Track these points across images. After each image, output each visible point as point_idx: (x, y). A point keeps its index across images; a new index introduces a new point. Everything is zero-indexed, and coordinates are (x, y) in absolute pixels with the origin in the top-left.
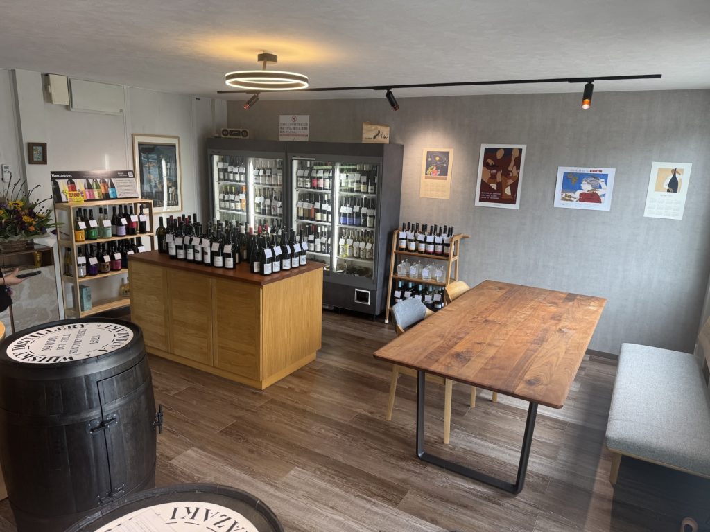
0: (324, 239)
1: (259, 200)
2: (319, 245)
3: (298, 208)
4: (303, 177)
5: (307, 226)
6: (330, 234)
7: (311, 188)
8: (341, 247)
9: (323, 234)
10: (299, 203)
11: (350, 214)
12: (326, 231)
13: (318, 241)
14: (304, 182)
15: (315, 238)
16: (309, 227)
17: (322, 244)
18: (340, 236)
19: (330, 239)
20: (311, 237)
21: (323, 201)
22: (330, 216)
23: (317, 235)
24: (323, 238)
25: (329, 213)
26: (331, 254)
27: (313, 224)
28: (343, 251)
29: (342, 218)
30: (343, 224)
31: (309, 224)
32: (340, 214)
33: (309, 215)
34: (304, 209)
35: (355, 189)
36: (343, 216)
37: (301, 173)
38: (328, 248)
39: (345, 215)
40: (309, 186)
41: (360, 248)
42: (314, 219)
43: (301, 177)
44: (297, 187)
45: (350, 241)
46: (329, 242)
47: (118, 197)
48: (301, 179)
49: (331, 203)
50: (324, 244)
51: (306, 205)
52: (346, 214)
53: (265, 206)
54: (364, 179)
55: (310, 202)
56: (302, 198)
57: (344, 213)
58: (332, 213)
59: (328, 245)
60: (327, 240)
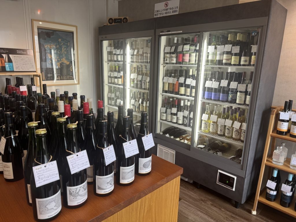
0: (186, 113)
1: (134, 76)
2: (181, 118)
3: (164, 83)
4: (170, 53)
5: (171, 99)
6: (192, 108)
7: (176, 63)
8: (203, 122)
9: (185, 107)
10: (165, 78)
11: (215, 89)
12: (189, 105)
13: (180, 115)
14: (171, 57)
15: (178, 111)
16: (173, 101)
17: (184, 117)
18: (203, 111)
19: (192, 113)
20: (174, 110)
21: (187, 76)
22: (194, 90)
23: (180, 109)
24: (185, 111)
25: (193, 87)
26: (193, 128)
27: (177, 98)
28: (206, 127)
29: (206, 92)
30: (207, 99)
31: (173, 98)
32: (204, 88)
33: (173, 89)
34: (169, 83)
35: (224, 61)
36: (208, 91)
37: (168, 49)
38: (190, 121)
39: (210, 89)
40: (174, 61)
41: (225, 126)
42: (177, 93)
43: (167, 53)
44: (164, 63)
45: (214, 118)
46: (191, 116)
47: (15, 70)
48: (168, 55)
49: (196, 78)
50: (186, 118)
51: (171, 80)
52: (212, 89)
53: (138, 81)
54: (236, 49)
55: (174, 77)
56: (168, 74)
57: (209, 88)
58: (196, 87)
59: (190, 119)
60: (190, 114)
